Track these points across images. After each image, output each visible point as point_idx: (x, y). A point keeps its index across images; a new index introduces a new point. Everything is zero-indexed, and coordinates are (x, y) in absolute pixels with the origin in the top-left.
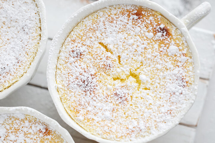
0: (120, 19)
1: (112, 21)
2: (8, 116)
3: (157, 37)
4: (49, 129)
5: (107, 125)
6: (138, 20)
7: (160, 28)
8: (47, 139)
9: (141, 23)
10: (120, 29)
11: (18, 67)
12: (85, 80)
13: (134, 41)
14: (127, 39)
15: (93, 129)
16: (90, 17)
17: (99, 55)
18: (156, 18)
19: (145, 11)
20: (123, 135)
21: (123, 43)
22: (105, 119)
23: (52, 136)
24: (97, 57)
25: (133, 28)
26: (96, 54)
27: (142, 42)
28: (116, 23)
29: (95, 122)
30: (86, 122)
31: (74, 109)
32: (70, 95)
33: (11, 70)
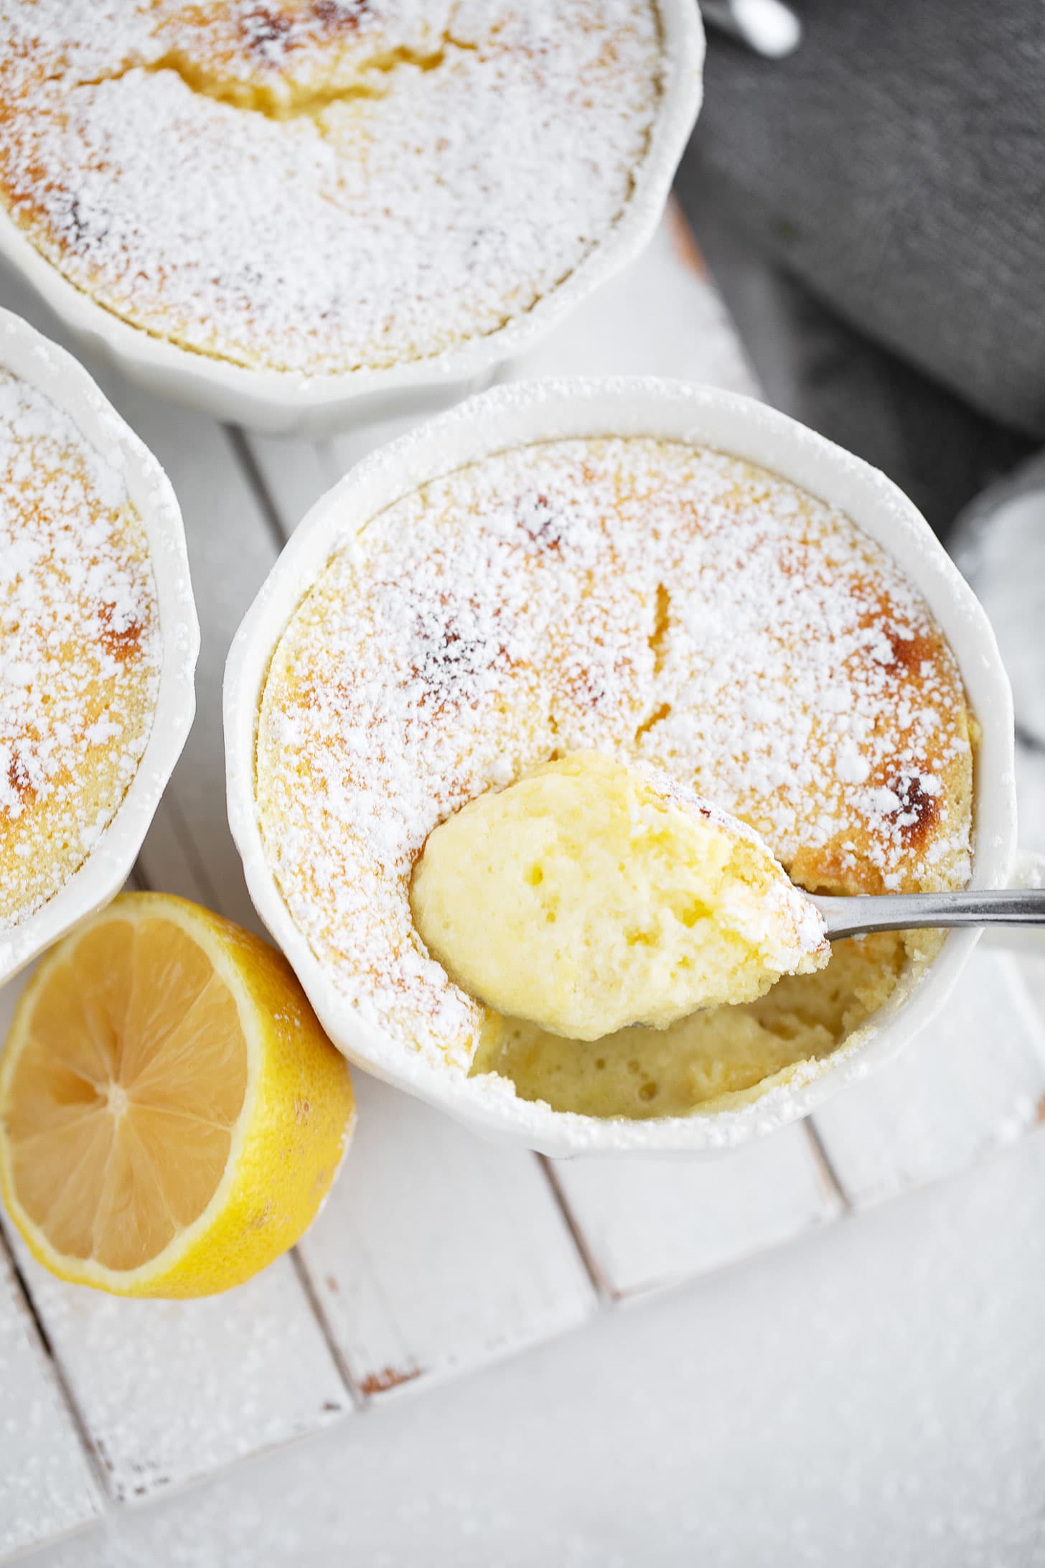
0: (826, 593)
1: (789, 570)
2: (67, 437)
3: (866, 799)
4: (140, 641)
5: (344, 860)
6: (881, 671)
7: (916, 784)
8: (94, 663)
9: (877, 688)
10: (783, 624)
11: (304, 329)
12: (462, 636)
13: (778, 722)
14: (764, 682)
15: (282, 814)
16: (739, 469)
17: (611, 621)
18: (943, 737)
19: (940, 673)
20: (355, 954)
21: (738, 682)
22: (361, 835)
23: (124, 676)
24: (592, 620)
25: (831, 676)
26: (606, 605)
27: (796, 757)
28: (798, 592)
29: (319, 802)
30: (287, 765)
31: (309, 678)
32: (352, 621)
33: (270, 312)
